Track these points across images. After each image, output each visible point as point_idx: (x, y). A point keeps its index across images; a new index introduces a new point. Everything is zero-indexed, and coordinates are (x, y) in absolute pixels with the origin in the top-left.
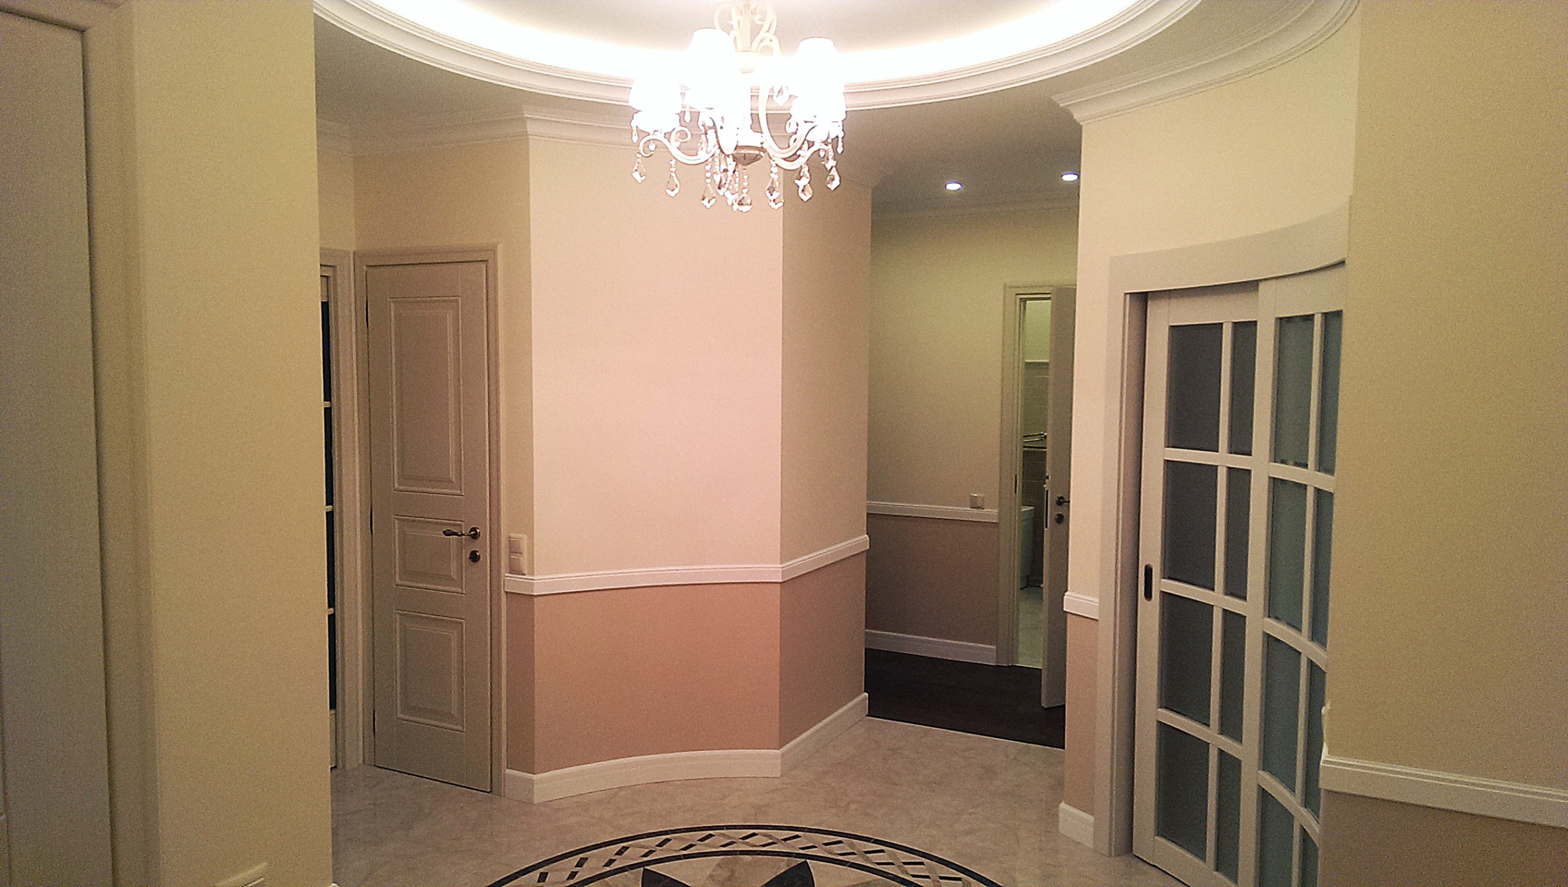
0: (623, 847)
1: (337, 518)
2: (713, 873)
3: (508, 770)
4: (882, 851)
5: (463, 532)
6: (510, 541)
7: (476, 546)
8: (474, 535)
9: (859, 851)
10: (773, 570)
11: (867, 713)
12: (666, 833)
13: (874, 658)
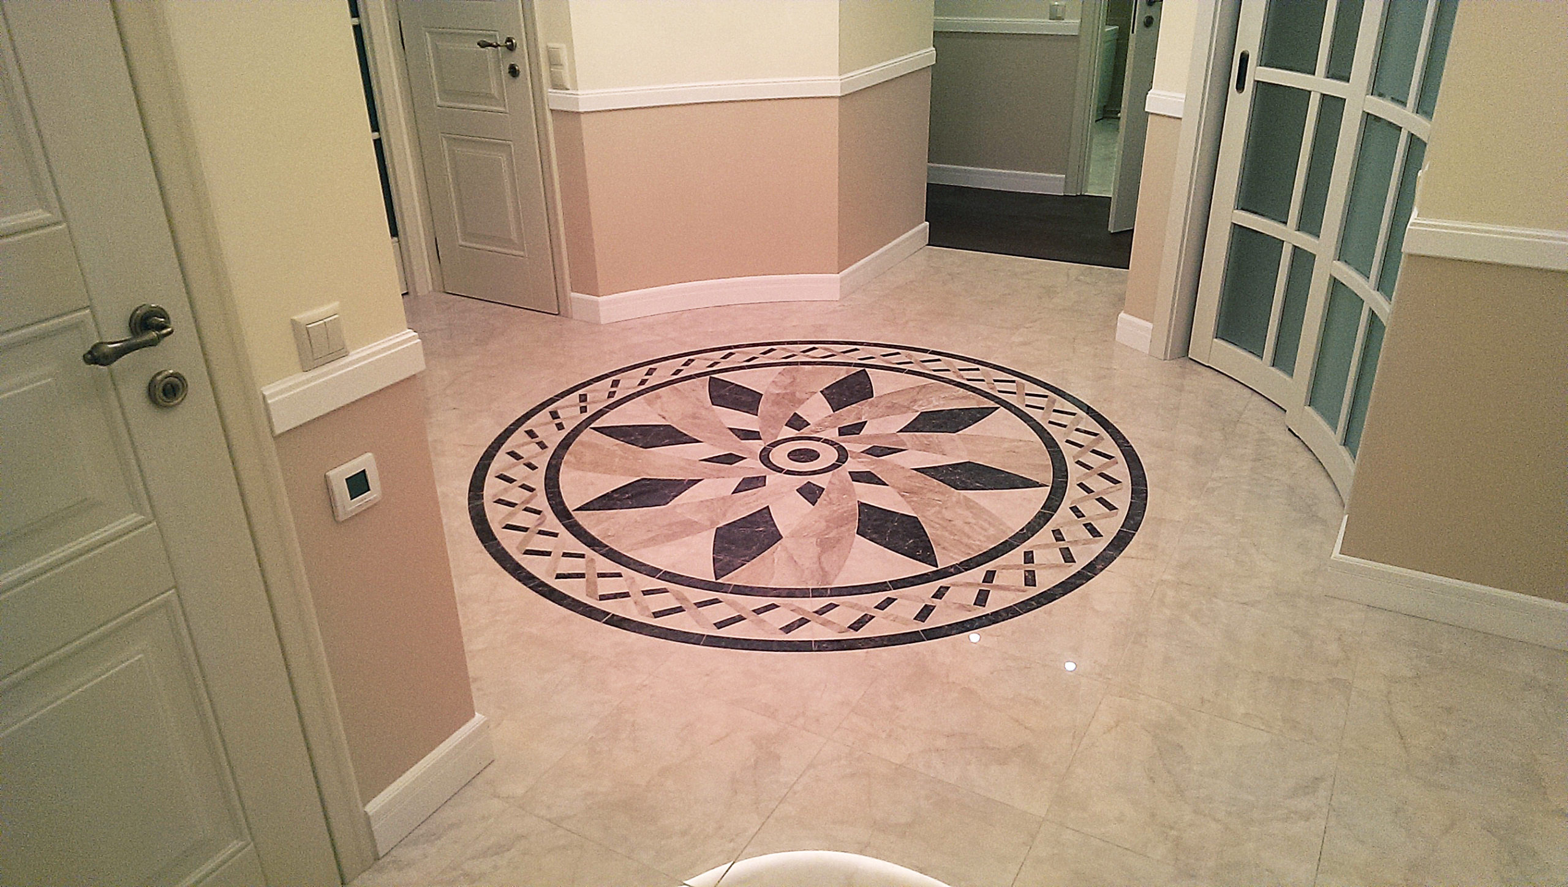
0: (689, 360)
1: (365, 30)
2: (776, 380)
3: (572, 293)
4: (939, 360)
5: (499, 43)
6: (548, 50)
7: (514, 59)
8: (511, 48)
9: (916, 360)
10: (831, 83)
11: (927, 242)
12: (730, 348)
13: (935, 192)
